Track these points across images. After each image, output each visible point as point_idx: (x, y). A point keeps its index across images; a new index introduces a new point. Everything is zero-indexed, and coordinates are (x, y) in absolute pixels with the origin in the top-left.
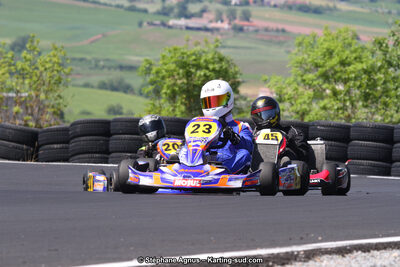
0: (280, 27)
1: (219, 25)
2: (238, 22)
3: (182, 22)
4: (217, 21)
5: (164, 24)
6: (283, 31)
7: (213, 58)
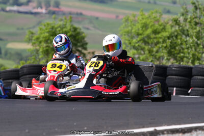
0: (79, 11)
1: (39, 10)
2: (52, 9)
3: (15, 8)
4: (38, 8)
5: (3, 10)
6: (81, 14)
7: (70, 29)
